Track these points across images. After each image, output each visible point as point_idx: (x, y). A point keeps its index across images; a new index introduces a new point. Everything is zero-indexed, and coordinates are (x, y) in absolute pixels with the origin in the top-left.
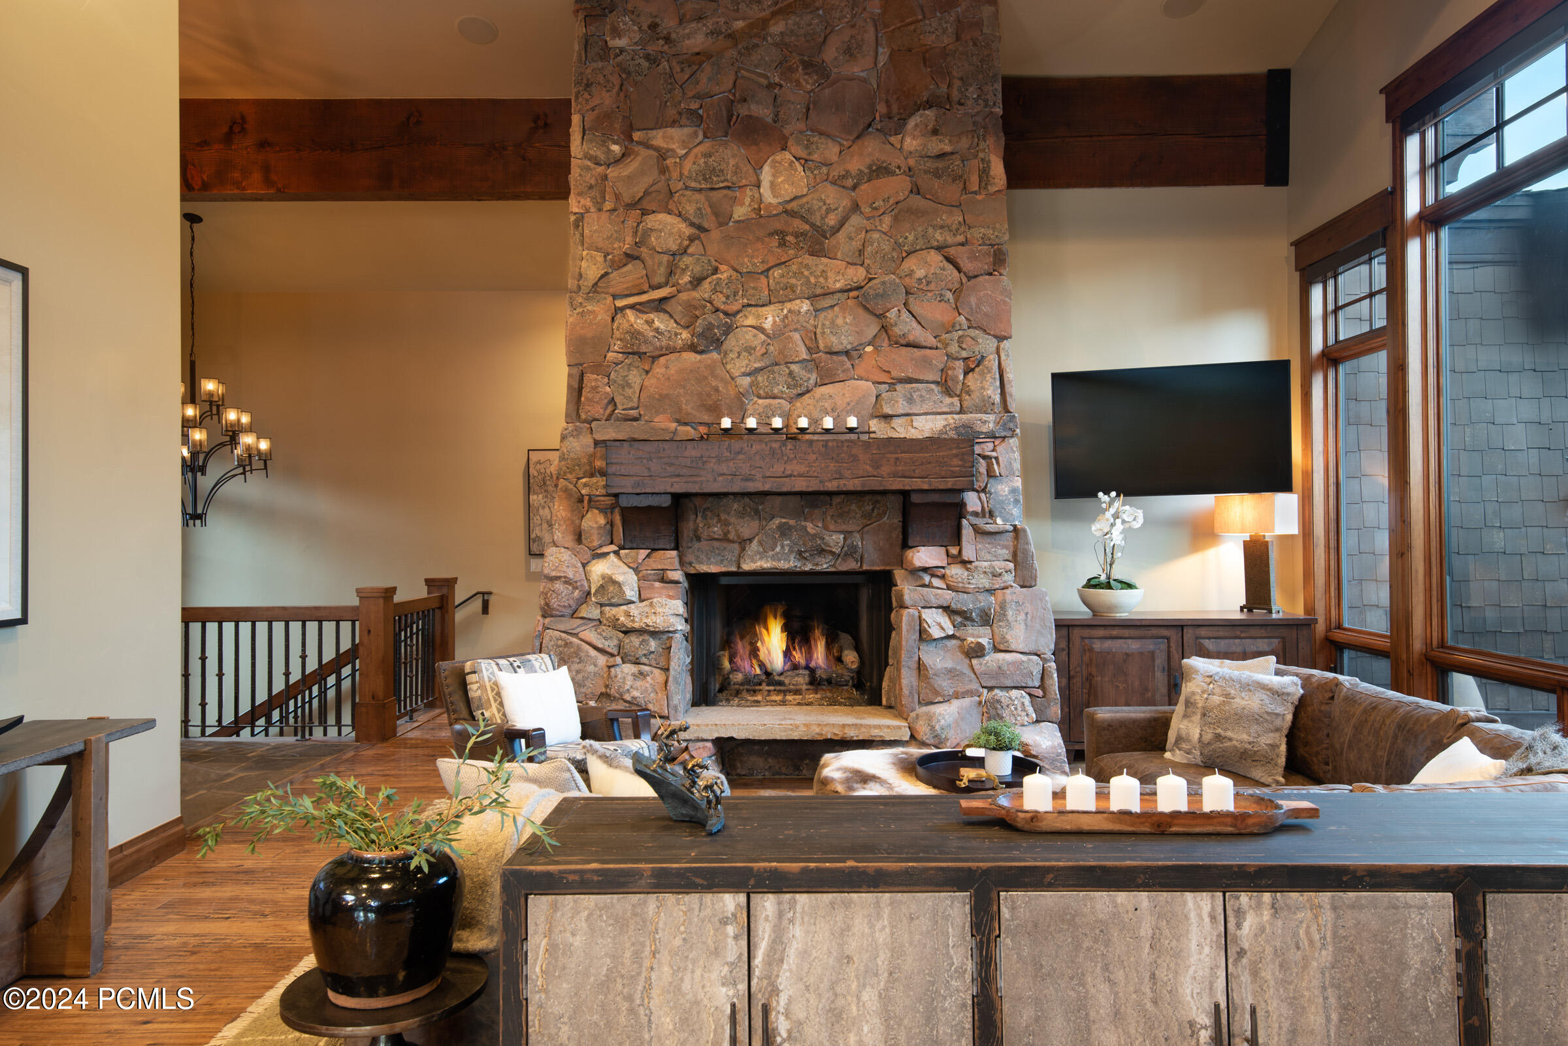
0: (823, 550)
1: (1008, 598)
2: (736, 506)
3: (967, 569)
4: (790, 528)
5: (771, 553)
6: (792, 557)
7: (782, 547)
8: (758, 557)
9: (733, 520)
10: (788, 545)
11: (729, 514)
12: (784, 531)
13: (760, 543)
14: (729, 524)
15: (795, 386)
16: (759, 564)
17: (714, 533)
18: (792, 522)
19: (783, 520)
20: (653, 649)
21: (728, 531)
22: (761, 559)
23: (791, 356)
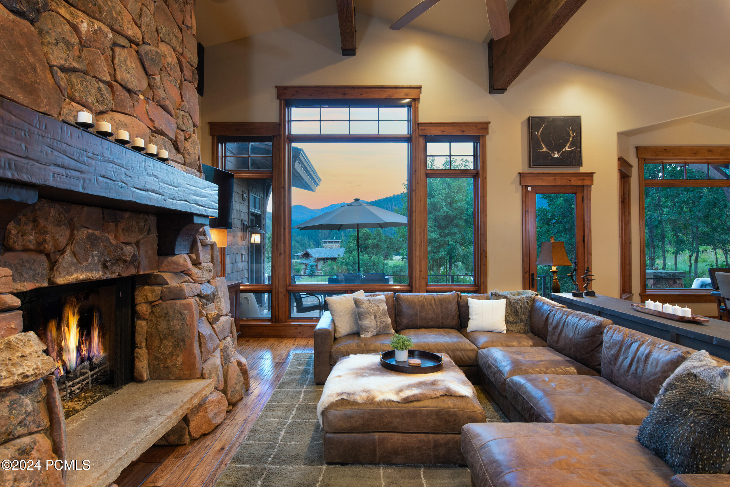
0: (120, 259)
1: (218, 284)
2: (53, 212)
3: (200, 269)
4: (97, 238)
5: (85, 264)
6: (100, 266)
7: (93, 257)
8: (73, 268)
9: (50, 228)
10: (96, 255)
11: (47, 219)
12: (93, 241)
13: (74, 254)
14: (45, 232)
15: (103, 103)
16: (75, 276)
17: (30, 241)
18: (98, 233)
19: (90, 231)
20: (30, 409)
21: (45, 241)
22: (76, 270)
23: (100, 73)
